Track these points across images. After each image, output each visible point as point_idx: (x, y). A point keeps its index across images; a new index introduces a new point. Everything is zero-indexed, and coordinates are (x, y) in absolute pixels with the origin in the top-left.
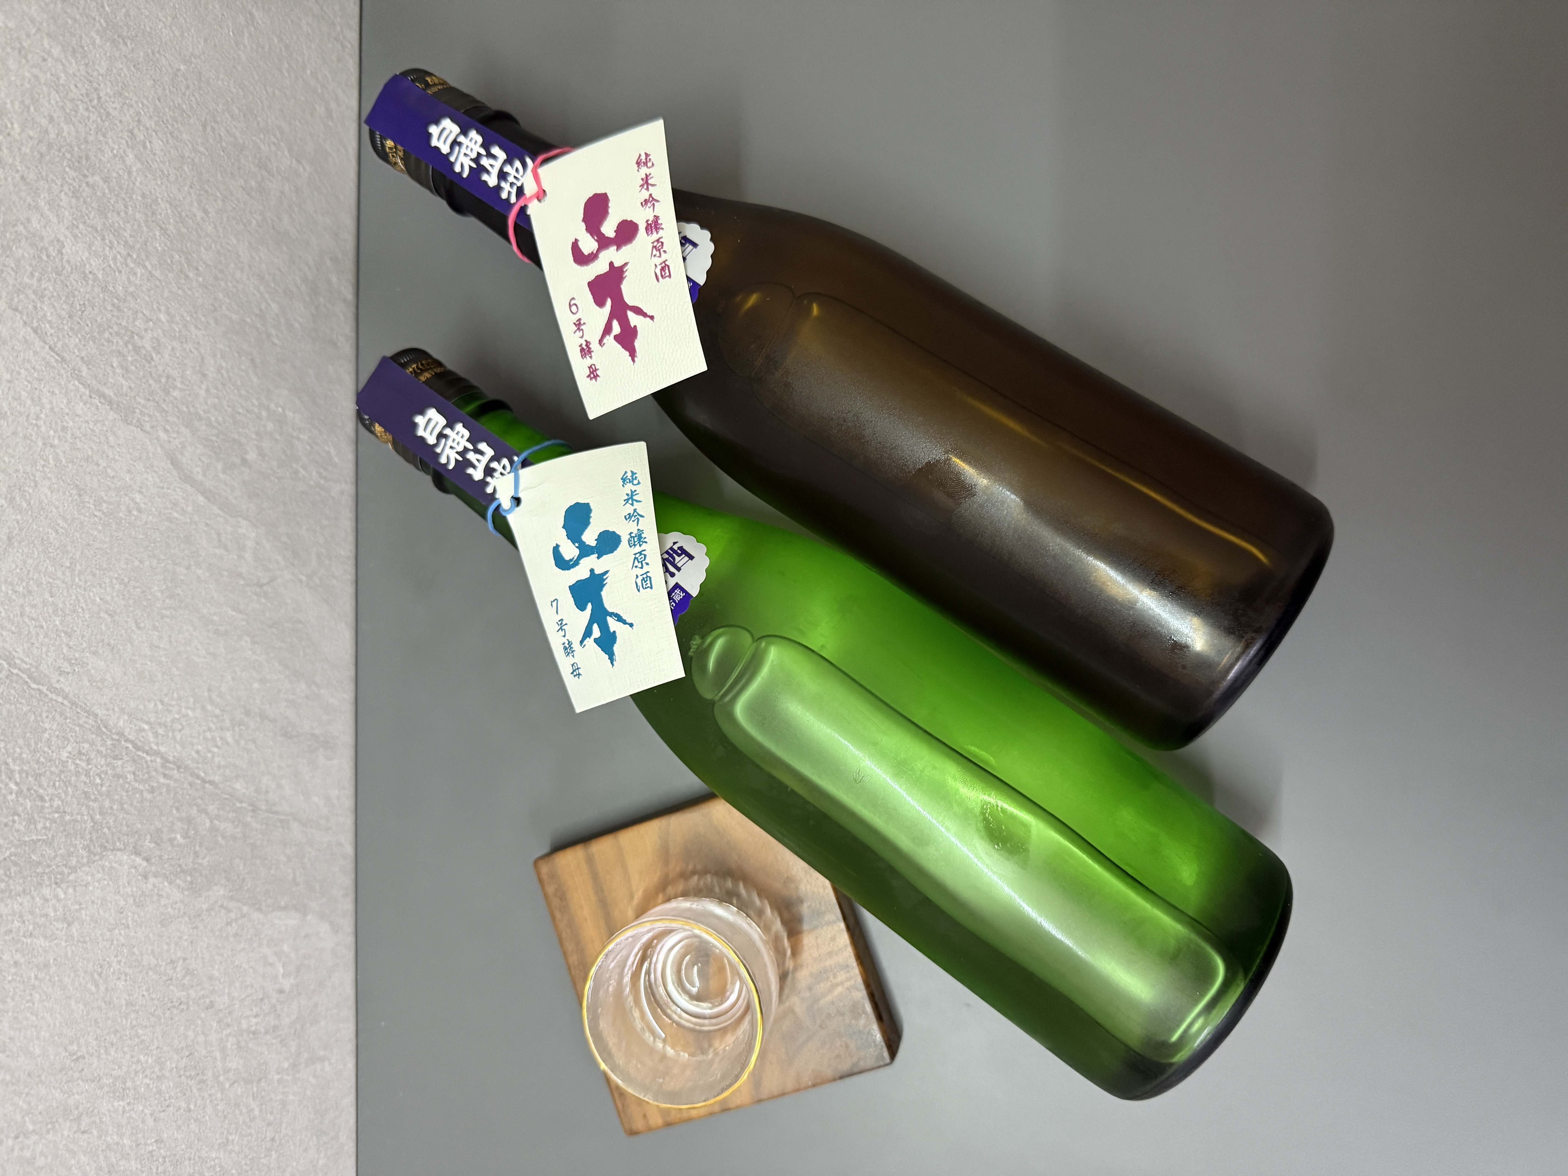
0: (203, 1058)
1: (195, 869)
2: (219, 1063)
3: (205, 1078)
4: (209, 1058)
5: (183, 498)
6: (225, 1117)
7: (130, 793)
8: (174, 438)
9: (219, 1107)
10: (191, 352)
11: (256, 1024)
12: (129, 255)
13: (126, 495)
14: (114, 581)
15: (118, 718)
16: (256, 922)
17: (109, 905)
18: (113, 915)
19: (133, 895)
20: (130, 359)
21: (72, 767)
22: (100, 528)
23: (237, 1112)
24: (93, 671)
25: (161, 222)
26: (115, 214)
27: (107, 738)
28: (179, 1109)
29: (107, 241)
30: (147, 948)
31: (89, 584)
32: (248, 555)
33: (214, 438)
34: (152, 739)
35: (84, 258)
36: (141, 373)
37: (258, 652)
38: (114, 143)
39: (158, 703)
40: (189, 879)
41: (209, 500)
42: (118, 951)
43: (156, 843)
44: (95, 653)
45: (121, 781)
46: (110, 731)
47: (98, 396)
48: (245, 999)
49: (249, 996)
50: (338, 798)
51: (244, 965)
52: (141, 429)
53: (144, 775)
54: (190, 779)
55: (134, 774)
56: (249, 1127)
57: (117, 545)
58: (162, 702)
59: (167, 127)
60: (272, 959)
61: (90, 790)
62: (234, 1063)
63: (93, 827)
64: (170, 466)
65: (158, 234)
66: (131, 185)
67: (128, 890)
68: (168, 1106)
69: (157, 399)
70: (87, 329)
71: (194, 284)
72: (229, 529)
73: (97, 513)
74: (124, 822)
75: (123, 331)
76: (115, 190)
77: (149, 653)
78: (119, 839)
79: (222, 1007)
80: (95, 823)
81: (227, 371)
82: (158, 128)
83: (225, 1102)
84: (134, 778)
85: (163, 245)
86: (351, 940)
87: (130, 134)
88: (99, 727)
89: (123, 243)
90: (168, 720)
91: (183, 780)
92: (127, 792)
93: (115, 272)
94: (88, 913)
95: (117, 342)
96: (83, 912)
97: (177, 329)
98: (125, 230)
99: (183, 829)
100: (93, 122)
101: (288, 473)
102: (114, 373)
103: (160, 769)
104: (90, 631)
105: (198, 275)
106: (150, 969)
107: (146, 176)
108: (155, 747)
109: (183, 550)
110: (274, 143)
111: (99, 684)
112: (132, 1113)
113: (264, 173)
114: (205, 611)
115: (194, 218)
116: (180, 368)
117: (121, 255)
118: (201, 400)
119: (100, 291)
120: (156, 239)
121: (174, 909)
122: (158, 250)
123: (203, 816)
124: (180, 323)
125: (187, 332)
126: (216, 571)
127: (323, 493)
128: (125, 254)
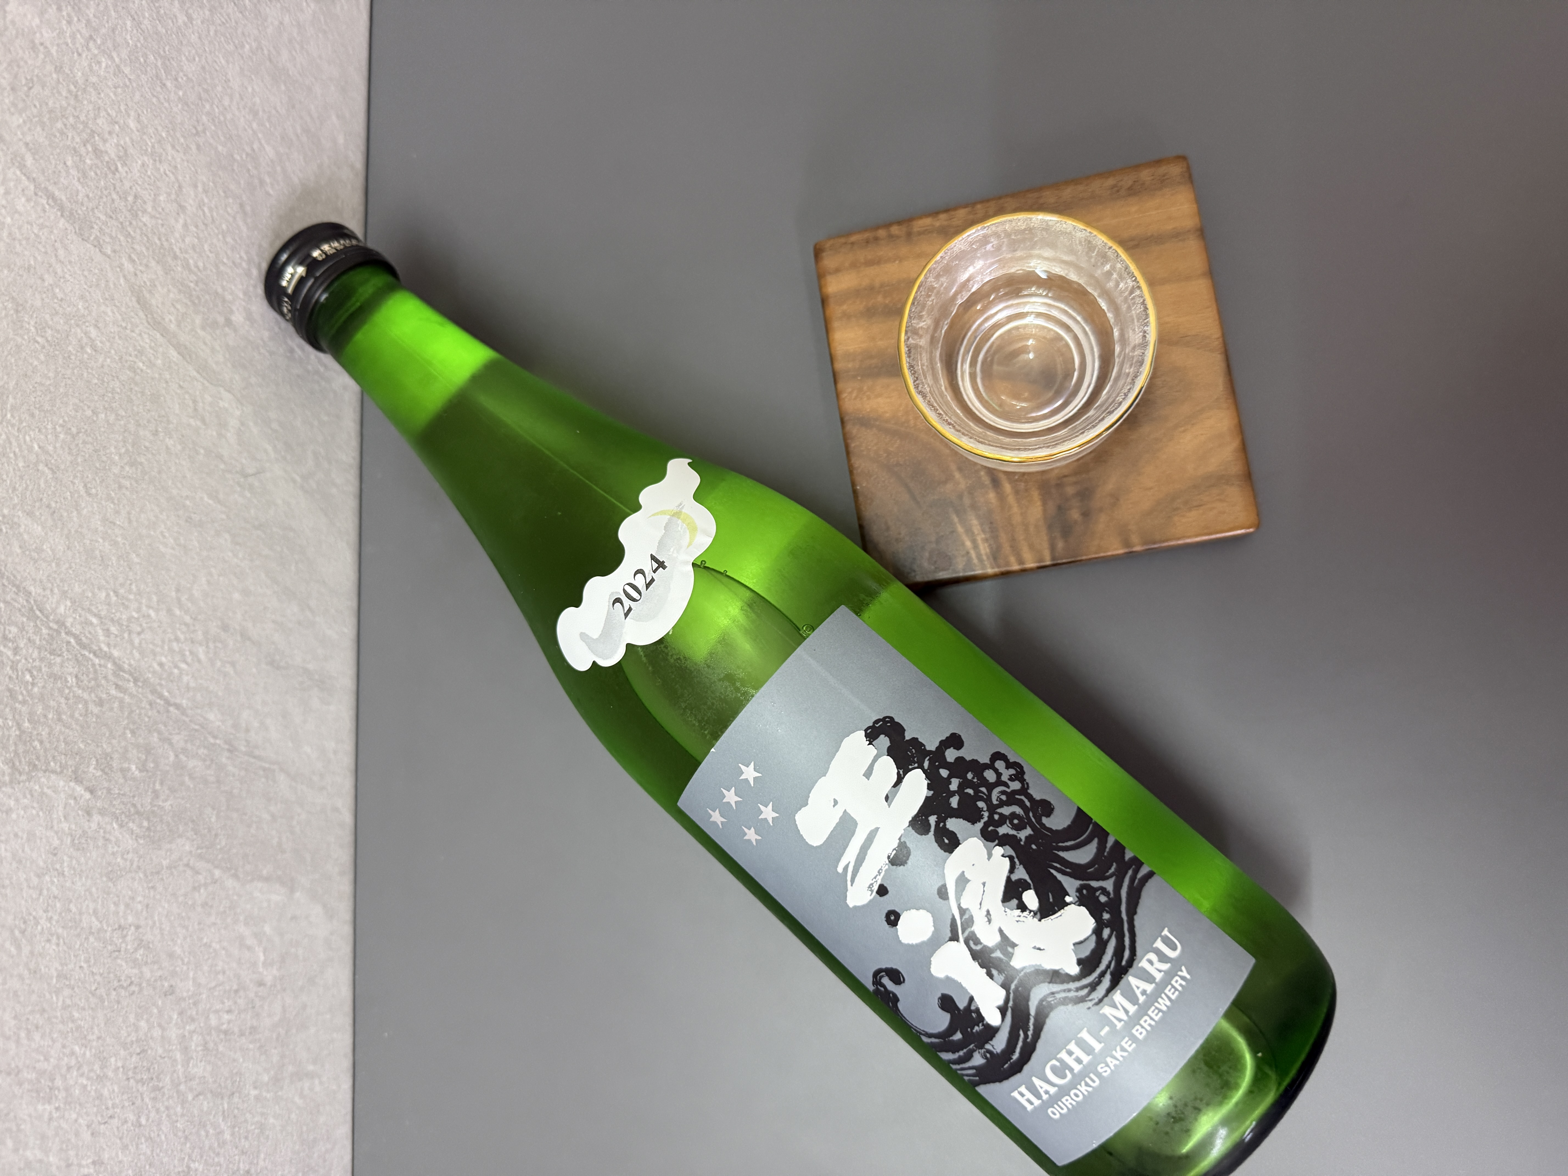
0: (158, 1058)
1: (153, 812)
2: (179, 1067)
3: (161, 1085)
4: (166, 1059)
5: (151, 347)
6: (186, 1138)
7: (71, 701)
8: (142, 272)
9: (179, 1125)
10: (166, 175)
11: (229, 1022)
12: (91, 37)
13: (78, 325)
14: (59, 429)
15: (58, 602)
16: (231, 892)
17: (38, 841)
18: (44, 857)
19: (71, 835)
20: (88, 161)
22: (42, 357)
23: (203, 1133)
24: (26, 536)
27: (42, 625)
28: (126, 1122)
29: (64, 13)
30: (88, 906)
31: (24, 424)
32: (230, 435)
34: (102, 638)
35: (34, 25)
36: (102, 183)
37: (240, 556)
39: (112, 593)
40: (145, 824)
41: (184, 357)
42: (48, 904)
43: (103, 770)
44: (30, 514)
45: (59, 685)
46: (47, 617)
47: (46, 195)
48: (214, 988)
49: (220, 984)
50: (335, 752)
51: (214, 945)
52: (101, 251)
53: (89, 682)
54: (150, 697)
55: (76, 677)
56: (218, 1154)
57: (63, 384)
58: (116, 593)
60: (250, 941)
61: (17, 688)
62: (199, 1069)
63: (20, 736)
64: (137, 305)
65: (129, 23)
67: (65, 826)
68: (111, 1117)
69: (121, 220)
70: (35, 111)
71: (173, 96)
72: (208, 398)
73: (39, 339)
74: (62, 738)
75: (81, 127)
77: (101, 528)
78: (54, 757)
79: (185, 994)
81: (211, 209)
83: (186, 1118)
84: (77, 683)
85: (136, 39)
86: (348, 929)
88: (31, 609)
89: (84, 22)
90: (124, 617)
91: (140, 696)
92: (67, 699)
93: (73, 53)
95: (73, 138)
97: (150, 144)
98: (88, 8)
99: (139, 758)
102: (67, 172)
103: (111, 677)
104: (24, 485)
105: (177, 87)
106: (91, 933)
108: (105, 649)
109: (149, 411)
111: (35, 555)
112: (61, 1121)
114: (175, 492)
115: (175, 21)
116: (151, 190)
117: (81, 36)
118: (177, 235)
119: (53, 70)
120: (126, 30)
121: (126, 860)
122: (129, 43)
123: (166, 747)
124: (153, 136)
125: (162, 150)
126: (191, 446)
127: (323, 383)
128: (87, 35)
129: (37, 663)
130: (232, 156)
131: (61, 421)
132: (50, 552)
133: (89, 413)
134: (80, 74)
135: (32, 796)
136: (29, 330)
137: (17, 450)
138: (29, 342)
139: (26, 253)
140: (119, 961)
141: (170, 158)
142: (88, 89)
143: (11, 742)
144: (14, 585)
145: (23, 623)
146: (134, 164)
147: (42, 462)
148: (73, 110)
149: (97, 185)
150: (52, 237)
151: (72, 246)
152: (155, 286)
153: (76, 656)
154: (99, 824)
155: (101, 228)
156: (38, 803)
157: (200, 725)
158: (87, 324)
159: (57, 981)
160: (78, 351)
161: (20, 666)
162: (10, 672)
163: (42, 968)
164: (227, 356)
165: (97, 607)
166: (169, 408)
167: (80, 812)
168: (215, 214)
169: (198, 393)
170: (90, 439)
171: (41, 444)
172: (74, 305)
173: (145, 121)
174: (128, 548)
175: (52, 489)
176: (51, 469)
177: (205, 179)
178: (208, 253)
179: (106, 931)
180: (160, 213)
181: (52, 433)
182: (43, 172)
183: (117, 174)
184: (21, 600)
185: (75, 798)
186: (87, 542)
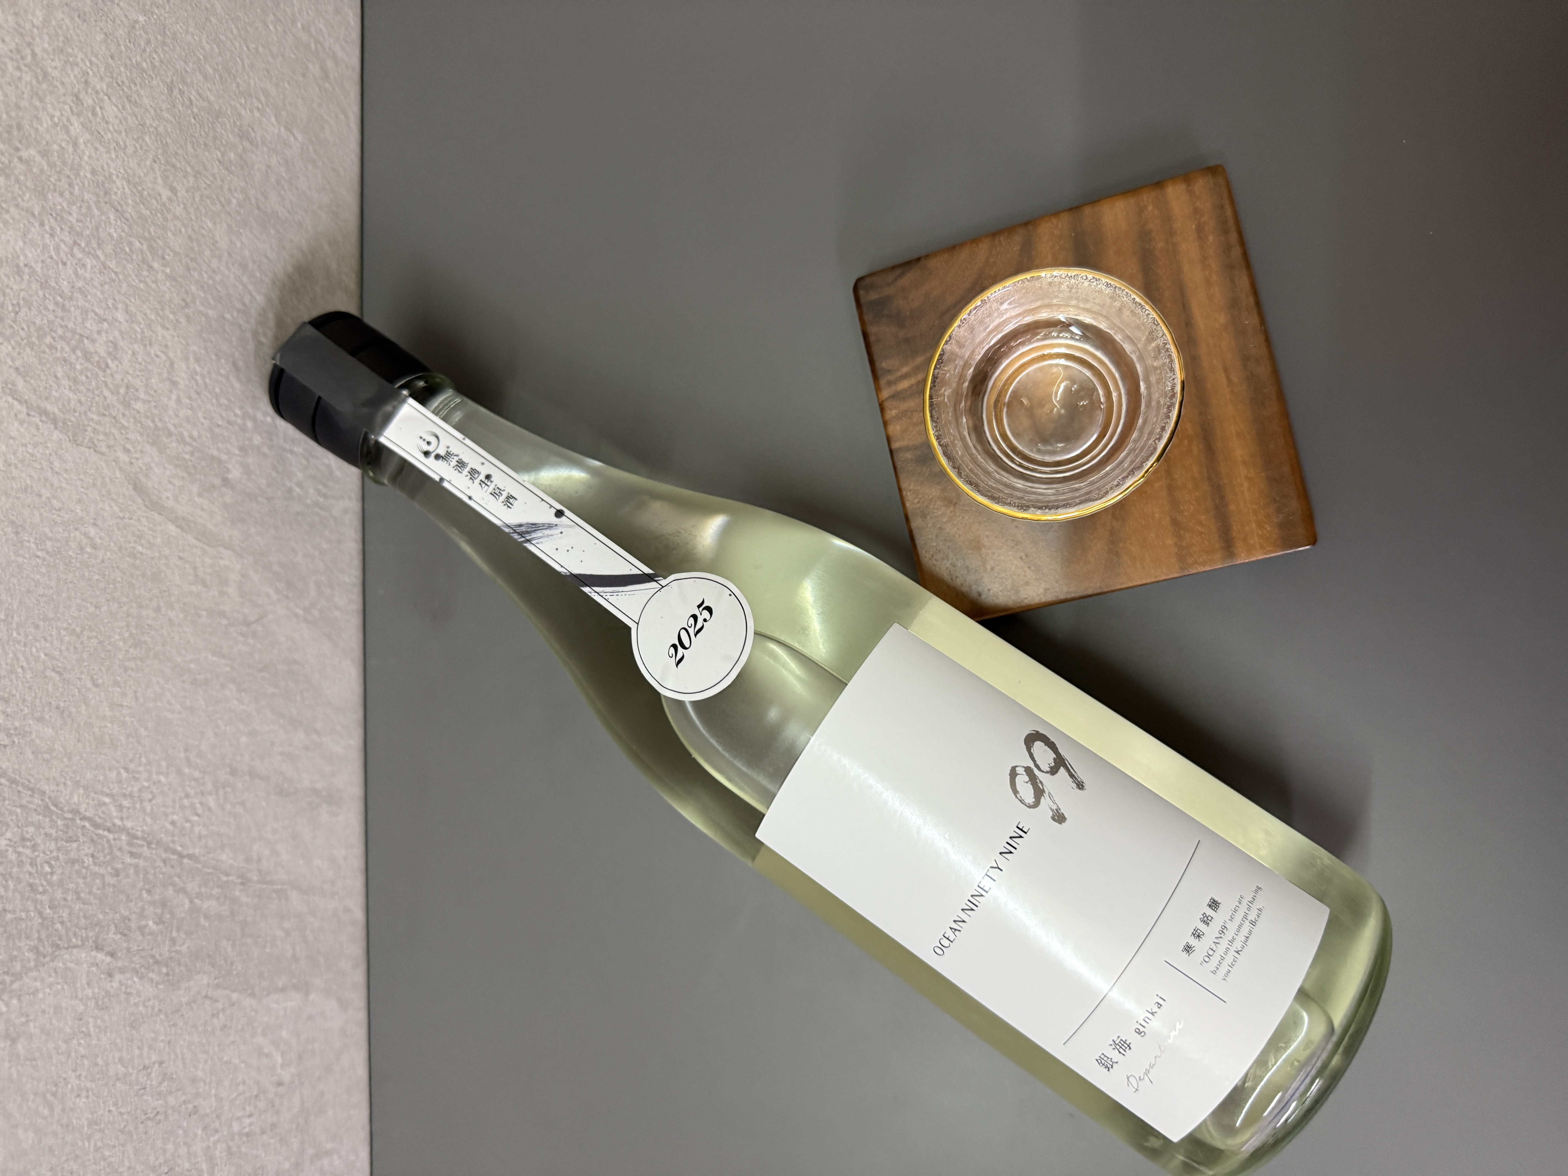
0: (185, 1172)
1: (171, 958)
5: (150, 529)
7: (88, 880)
8: (137, 459)
10: (157, 356)
11: (250, 1124)
13: (76, 529)
14: (63, 633)
16: (248, 1010)
17: (64, 1011)
18: (70, 1023)
19: (95, 998)
20: (78, 367)
21: (13, 857)
22: (44, 570)
24: (38, 741)
25: (116, 203)
26: (57, 195)
27: (58, 818)
29: (47, 227)
30: (114, 1057)
31: (30, 637)
32: (232, 590)
33: (187, 456)
34: (115, 814)
35: (17, 249)
36: (94, 384)
37: (246, 701)
38: (55, 109)
39: (122, 771)
40: (164, 970)
41: (182, 529)
42: (77, 1064)
43: (121, 933)
44: (40, 720)
45: (77, 867)
46: (62, 810)
47: (39, 413)
48: (235, 1098)
49: (241, 1094)
50: (345, 858)
51: (234, 1061)
52: (95, 451)
53: (105, 857)
54: (164, 855)
55: (93, 856)
57: (65, 589)
58: (126, 769)
59: (123, 90)
60: (268, 1049)
61: (37, 881)
63: (42, 924)
64: (134, 493)
65: (112, 217)
66: (78, 159)
67: (89, 992)
69: (114, 415)
70: (22, 333)
71: (160, 276)
72: (208, 561)
73: (39, 553)
74: (81, 914)
75: (69, 335)
76: (56, 165)
77: (109, 714)
78: (75, 934)
79: (208, 1111)
80: (44, 919)
81: (203, 377)
82: (110, 90)
84: (94, 862)
85: (120, 230)
86: (362, 1015)
87: (75, 99)
88: (47, 807)
89: (67, 229)
90: (135, 789)
91: (154, 857)
92: (85, 878)
93: (57, 264)
94: (37, 1025)
95: (62, 348)
96: (32, 1025)
97: (139, 330)
98: (70, 214)
99: (155, 913)
100: (26, 83)
101: (280, 493)
102: (59, 385)
103: (126, 848)
104: (33, 694)
105: (165, 266)
106: (118, 1079)
107: (96, 149)
108: (119, 823)
109: (150, 590)
110: (258, 109)
111: (47, 756)
113: (246, 144)
114: (179, 659)
115: (158, 198)
116: (143, 376)
117: (65, 244)
118: (171, 412)
119: (39, 287)
120: (110, 223)
121: (147, 1007)
122: (113, 236)
123: (181, 896)
124: (143, 322)
125: (151, 333)
126: (193, 612)
127: (323, 513)
128: (71, 242)
129: (55, 854)
130: (223, 317)
131: (65, 625)
132: (62, 750)
133: (92, 609)
134: (65, 283)
135: (56, 973)
136: (29, 547)
137: (25, 664)
138: (30, 559)
139: (23, 475)
140: (145, 1097)
141: (160, 338)
142: (75, 295)
143: (34, 931)
144: (29, 790)
145: (39, 820)
146: (124, 356)
147: (49, 668)
148: (60, 321)
149: (89, 387)
150: (47, 452)
151: (67, 454)
152: (151, 468)
153: (91, 837)
154: (120, 982)
155: (94, 429)
156: (62, 978)
157: (215, 868)
158: (86, 525)
159: (89, 1128)
160: (78, 554)
161: (38, 861)
162: (30, 869)
163: (74, 1120)
164: (226, 515)
165: (109, 787)
166: (170, 581)
167: (102, 976)
169: (198, 559)
170: (94, 634)
171: (47, 652)
172: (72, 511)
173: (134, 310)
174: (135, 723)
175: (61, 690)
176: (58, 672)
177: (195, 348)
179: (132, 1074)
180: (153, 396)
181: (57, 639)
182: (35, 391)
183: (108, 371)
184: (36, 801)
185: (97, 964)
186: (96, 730)
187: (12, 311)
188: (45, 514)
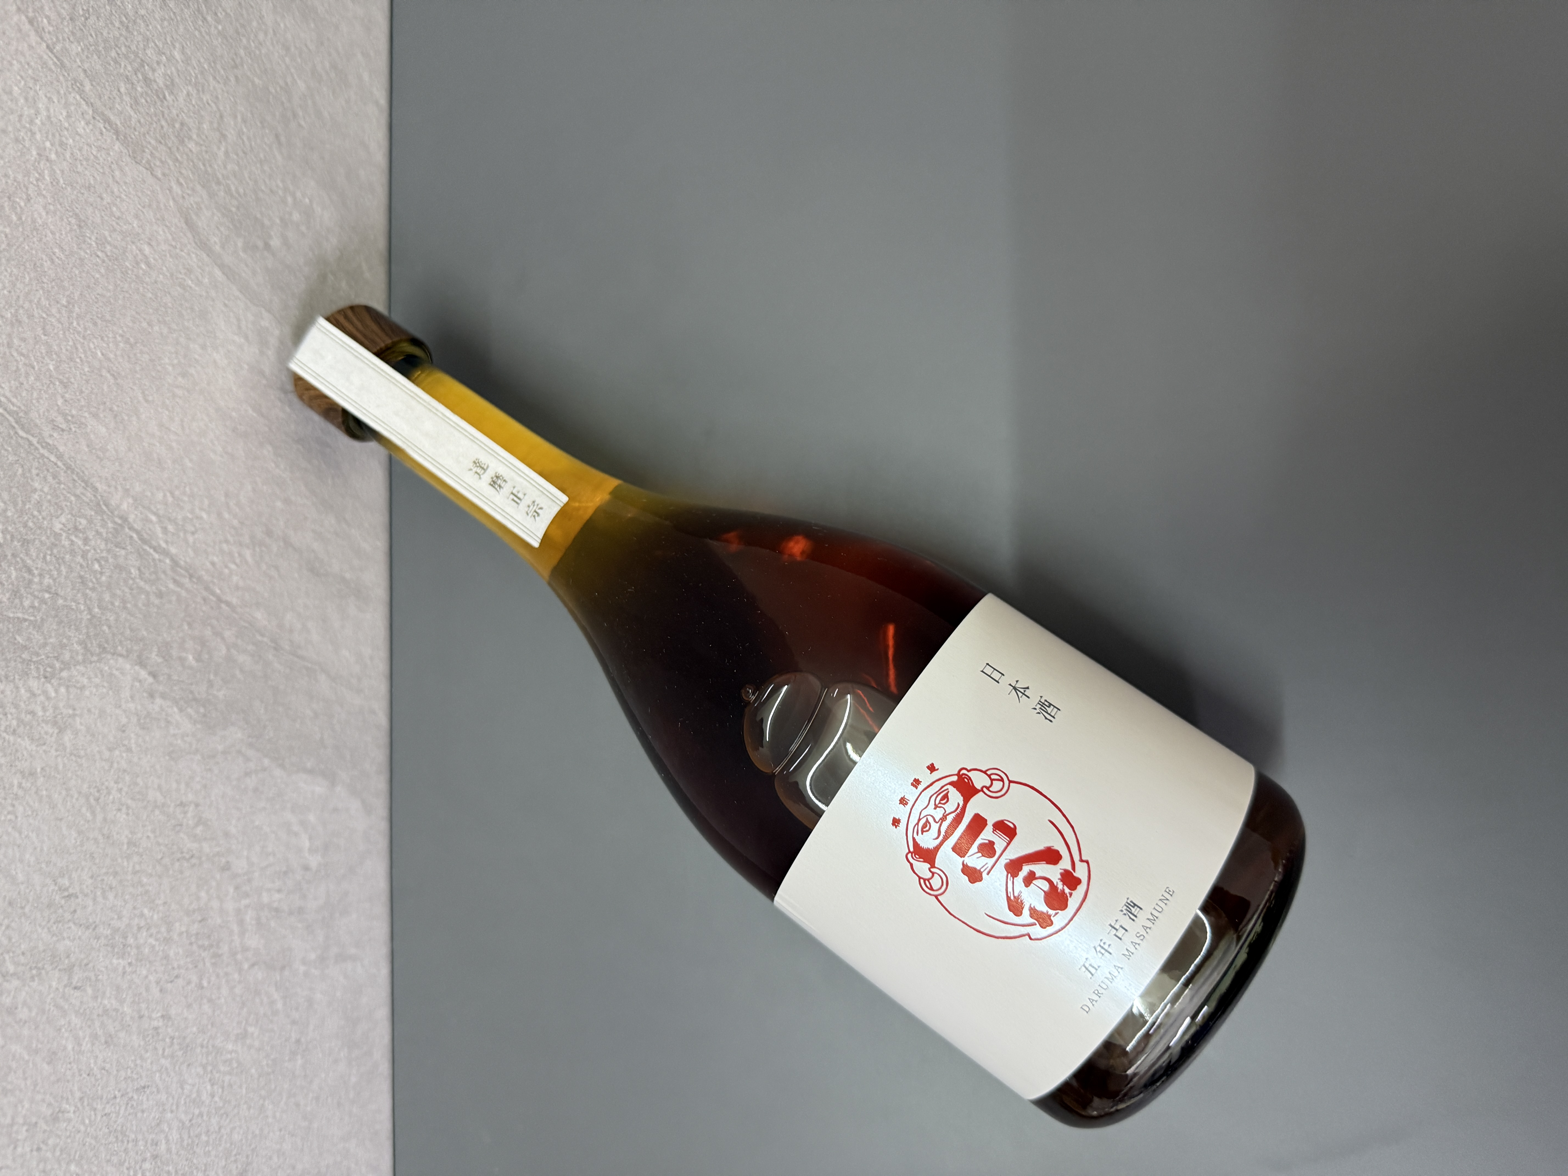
129: (104, 554)
131: (120, 332)
132: (113, 452)
133: (145, 325)
135: (103, 676)
136: (91, 245)
137: (83, 356)
138: (91, 256)
139: (87, 172)
140: (182, 835)
141: (211, 88)
142: (138, 20)
143: (83, 625)
144: (83, 481)
145: (91, 516)
146: (180, 94)
147: (104, 368)
148: (125, 41)
149: (147, 111)
150: (109, 159)
151: (127, 168)
152: (201, 208)
153: (138, 550)
154: (161, 707)
155: (152, 153)
156: (108, 682)
159: (128, 848)
160: (134, 267)
161: (90, 555)
162: (81, 561)
163: (115, 834)
164: (267, 278)
166: (216, 324)
167: (145, 694)
168: (253, 143)
169: (241, 311)
170: (146, 350)
171: (104, 351)
175: (115, 394)
176: (113, 375)
178: (248, 179)
179: (169, 806)
182: (100, 98)
183: (165, 102)
184: (89, 494)
185: (140, 681)
186: (146, 445)
187: (82, 16)
188: (106, 218)
